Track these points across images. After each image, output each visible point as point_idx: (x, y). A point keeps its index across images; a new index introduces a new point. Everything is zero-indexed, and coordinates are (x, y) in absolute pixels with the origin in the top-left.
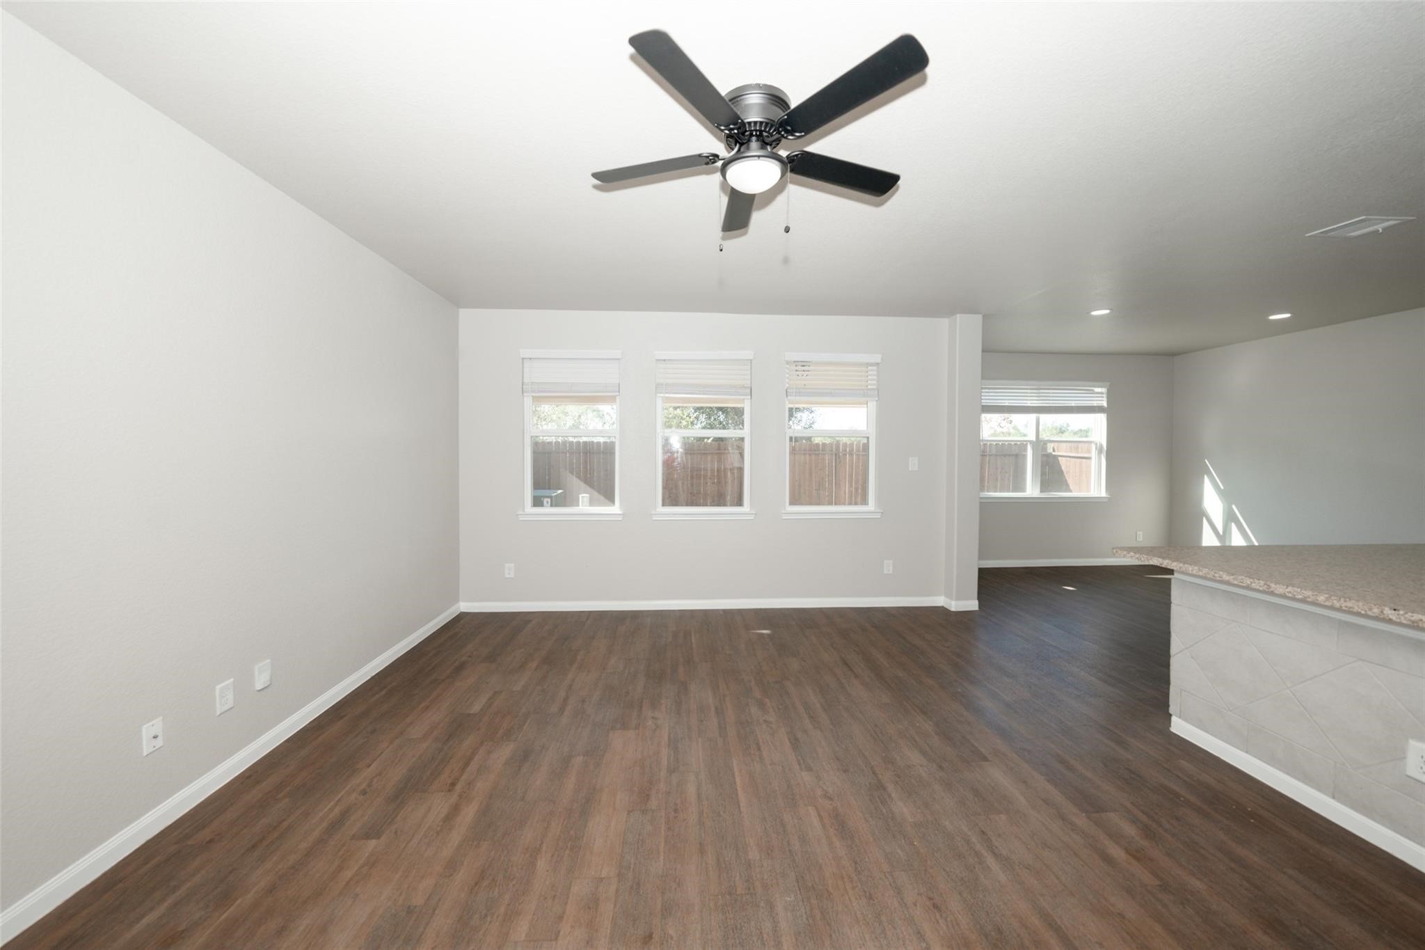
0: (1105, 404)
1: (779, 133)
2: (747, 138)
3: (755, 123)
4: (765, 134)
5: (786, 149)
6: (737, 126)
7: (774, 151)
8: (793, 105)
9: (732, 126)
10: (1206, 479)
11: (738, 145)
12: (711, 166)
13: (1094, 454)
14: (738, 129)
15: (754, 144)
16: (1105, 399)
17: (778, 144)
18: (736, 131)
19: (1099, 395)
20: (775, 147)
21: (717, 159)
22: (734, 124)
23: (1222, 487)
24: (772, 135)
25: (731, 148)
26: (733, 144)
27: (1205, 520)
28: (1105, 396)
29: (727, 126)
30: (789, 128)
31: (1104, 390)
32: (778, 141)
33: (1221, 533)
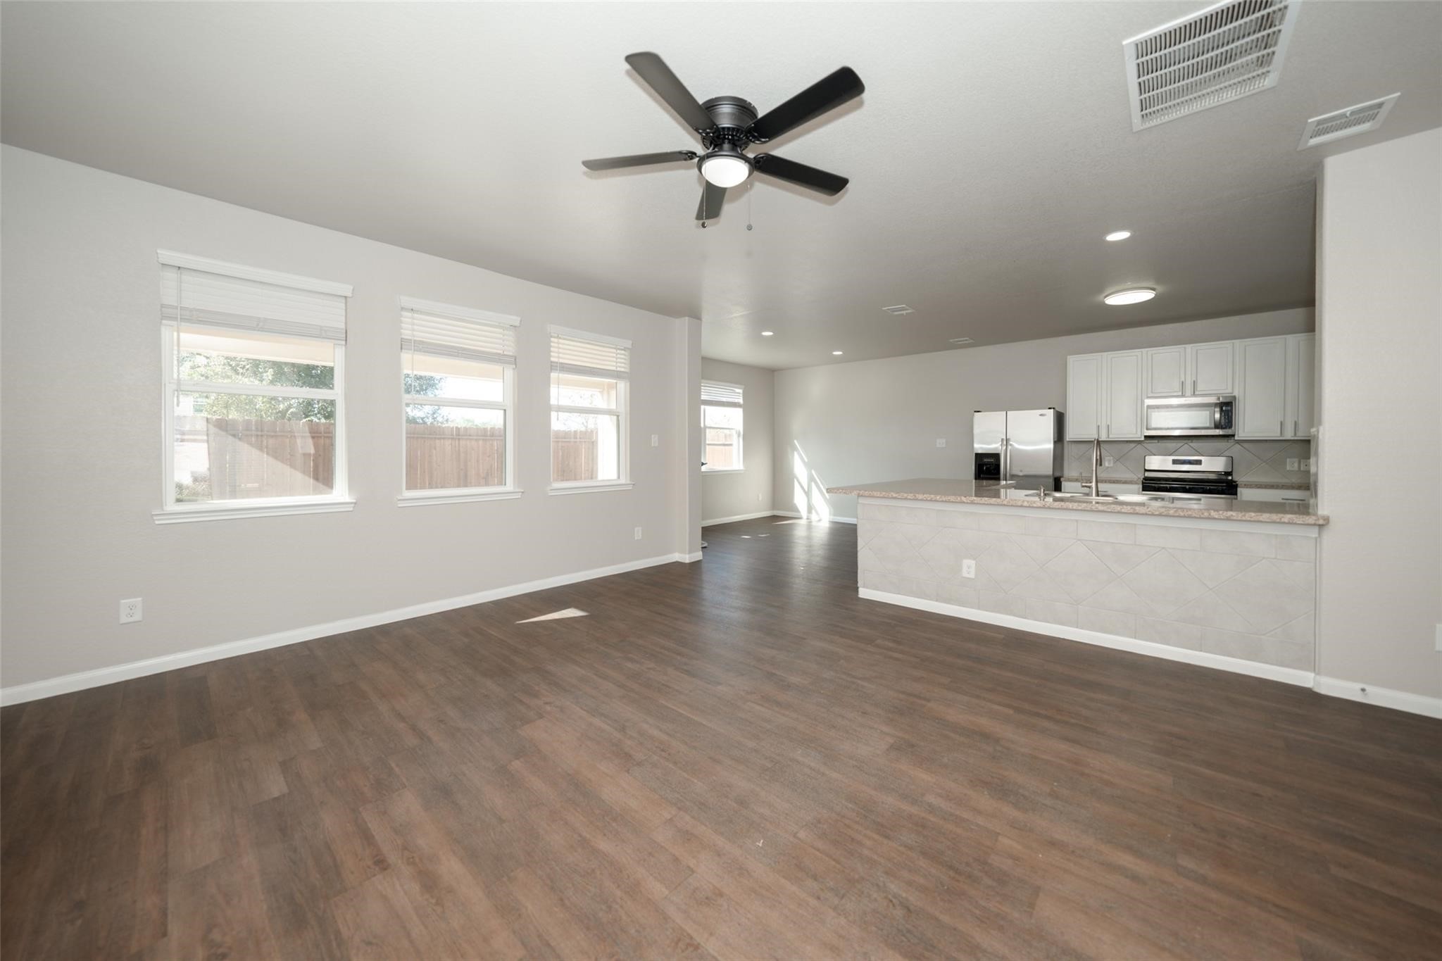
0: (741, 401)
1: (748, 138)
2: (721, 140)
3: (729, 128)
4: (736, 138)
5: (753, 152)
6: (713, 131)
7: (744, 152)
8: (760, 115)
9: (708, 130)
10: (796, 453)
11: (712, 146)
12: (689, 162)
13: (735, 436)
14: (713, 133)
15: (726, 146)
16: (741, 398)
17: (746, 147)
18: (711, 135)
19: (737, 395)
20: (744, 149)
21: (694, 156)
22: (709, 129)
23: (806, 460)
24: (742, 139)
25: (706, 147)
26: (709, 145)
27: (795, 480)
28: (741, 395)
29: (704, 130)
30: (756, 134)
31: (741, 391)
32: (746, 144)
33: (806, 490)
